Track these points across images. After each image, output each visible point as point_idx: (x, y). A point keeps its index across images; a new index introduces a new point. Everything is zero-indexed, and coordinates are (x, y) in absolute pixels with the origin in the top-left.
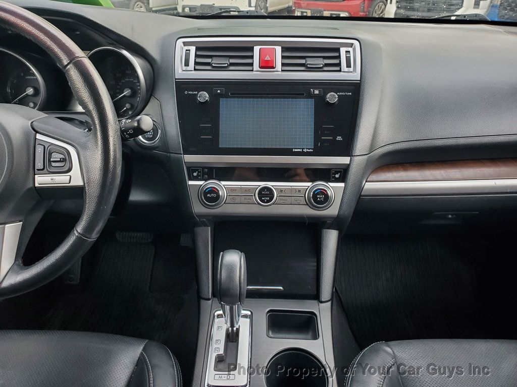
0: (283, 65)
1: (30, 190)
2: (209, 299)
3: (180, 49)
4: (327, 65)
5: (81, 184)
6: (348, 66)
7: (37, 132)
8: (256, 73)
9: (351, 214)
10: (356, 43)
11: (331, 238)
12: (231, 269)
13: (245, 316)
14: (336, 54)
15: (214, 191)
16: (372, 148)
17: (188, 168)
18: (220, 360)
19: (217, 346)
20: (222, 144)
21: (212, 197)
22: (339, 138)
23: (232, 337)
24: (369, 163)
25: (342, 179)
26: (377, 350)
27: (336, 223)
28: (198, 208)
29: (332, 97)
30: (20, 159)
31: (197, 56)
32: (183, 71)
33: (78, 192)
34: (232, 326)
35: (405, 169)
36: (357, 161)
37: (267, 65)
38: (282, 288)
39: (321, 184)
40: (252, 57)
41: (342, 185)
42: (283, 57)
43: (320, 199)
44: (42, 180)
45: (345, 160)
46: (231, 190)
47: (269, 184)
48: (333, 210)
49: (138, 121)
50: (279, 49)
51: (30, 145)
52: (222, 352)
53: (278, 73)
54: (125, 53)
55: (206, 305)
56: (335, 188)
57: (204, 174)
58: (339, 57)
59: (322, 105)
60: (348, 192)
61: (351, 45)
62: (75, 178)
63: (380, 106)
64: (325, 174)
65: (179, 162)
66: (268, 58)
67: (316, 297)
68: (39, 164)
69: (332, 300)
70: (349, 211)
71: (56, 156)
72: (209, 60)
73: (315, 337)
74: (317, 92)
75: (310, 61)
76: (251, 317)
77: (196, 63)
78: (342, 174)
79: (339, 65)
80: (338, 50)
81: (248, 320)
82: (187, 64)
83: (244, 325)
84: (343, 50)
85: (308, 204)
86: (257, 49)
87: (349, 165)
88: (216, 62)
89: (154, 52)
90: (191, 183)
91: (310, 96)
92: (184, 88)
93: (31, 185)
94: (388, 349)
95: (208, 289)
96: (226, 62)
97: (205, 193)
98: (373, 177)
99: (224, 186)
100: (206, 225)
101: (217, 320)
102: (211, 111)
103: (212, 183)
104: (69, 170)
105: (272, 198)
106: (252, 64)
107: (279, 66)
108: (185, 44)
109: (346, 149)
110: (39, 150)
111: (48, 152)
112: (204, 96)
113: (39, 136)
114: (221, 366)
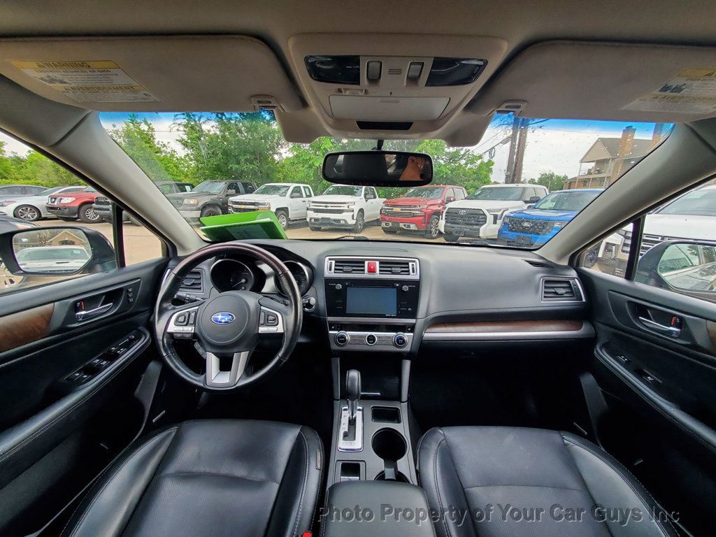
0: (380, 271)
1: (256, 334)
2: (338, 400)
3: (327, 262)
4: (402, 271)
5: (282, 331)
6: (413, 272)
7: (261, 305)
8: (366, 275)
9: (417, 351)
10: (417, 260)
11: (407, 365)
12: (353, 380)
13: (359, 410)
14: (407, 266)
15: (343, 337)
16: (427, 315)
17: (329, 324)
18: (346, 435)
19: (344, 427)
20: (348, 312)
21: (342, 340)
22: (410, 309)
23: (352, 422)
24: (426, 323)
25: (412, 331)
26: (434, 432)
27: (408, 356)
28: (334, 347)
29: (406, 288)
30: (254, 318)
31: (336, 265)
32: (329, 273)
33: (280, 336)
34: (352, 415)
35: (445, 326)
36: (419, 322)
37: (372, 271)
38: (379, 394)
39: (401, 334)
40: (364, 266)
41: (412, 334)
42: (380, 267)
43: (401, 342)
44: (262, 330)
45: (413, 321)
46: (352, 336)
47: (373, 333)
48: (407, 348)
49: (309, 300)
50: (378, 263)
51: (259, 311)
52: (347, 430)
53: (378, 275)
54: (299, 264)
55: (337, 403)
56: (407, 336)
57: (338, 327)
58: (408, 267)
59: (400, 292)
60: (415, 338)
61: (415, 261)
62: (279, 329)
63: (430, 292)
64: (403, 328)
65: (325, 321)
66: (372, 267)
67: (399, 399)
68: (262, 322)
69: (407, 401)
70: (416, 349)
71: (271, 318)
72: (342, 268)
73: (399, 421)
74: (397, 285)
75: (393, 269)
76: (363, 410)
77: (335, 269)
78: (411, 328)
79: (408, 271)
80: (408, 264)
81: (361, 412)
82: (330, 270)
83: (358, 415)
84: (410, 264)
85: (395, 345)
86: (366, 263)
87: (415, 324)
88: (345, 268)
89: (314, 264)
90: (330, 332)
91: (395, 287)
92: (328, 281)
93: (256, 332)
94: (441, 431)
95: (338, 393)
96: (350, 269)
97: (339, 338)
98: (428, 330)
99: (349, 334)
100: (337, 357)
101: (343, 412)
102: (342, 294)
103: (342, 333)
104: (277, 324)
105: (374, 341)
106: (364, 270)
107: (378, 272)
108: (330, 259)
109: (413, 315)
110: (262, 314)
111: (267, 315)
112: (339, 286)
113: (262, 308)
114: (346, 438)
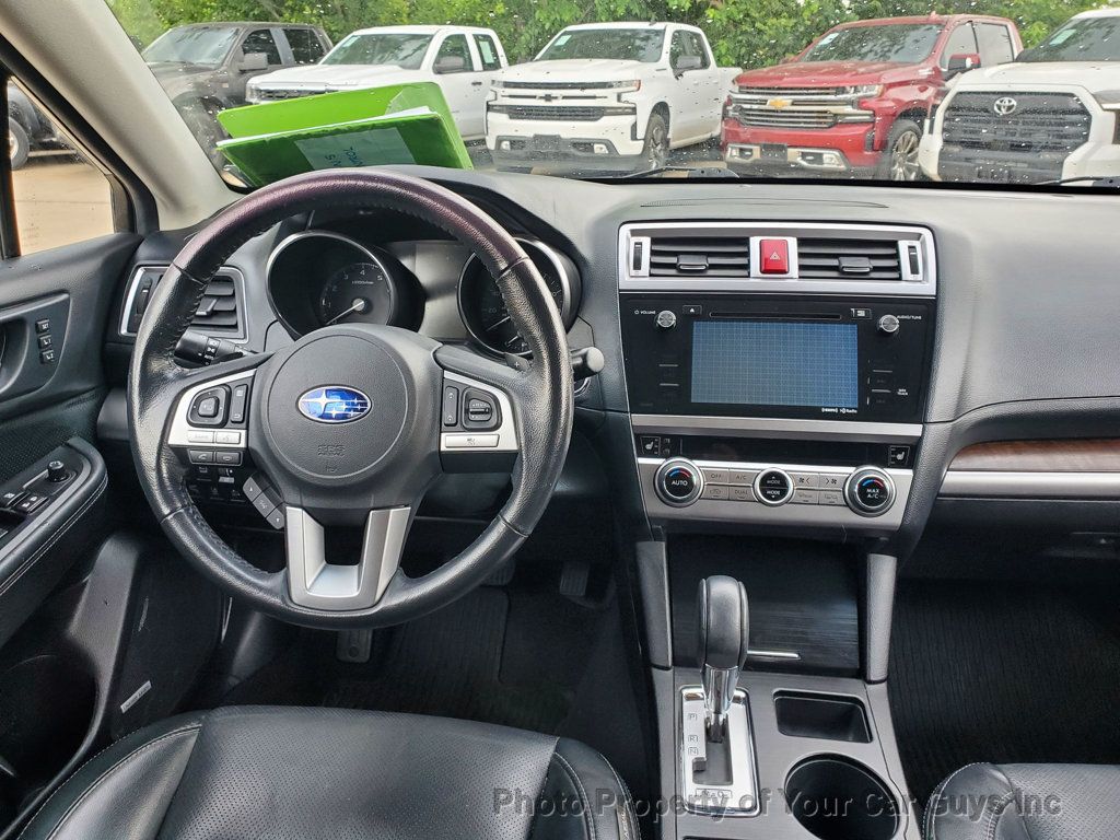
0: (802, 267)
1: (432, 455)
2: (667, 669)
3: (625, 241)
4: (876, 269)
5: (513, 446)
6: (914, 270)
7: (444, 368)
8: (756, 281)
9: (924, 523)
10: (926, 234)
11: (883, 574)
12: (724, 607)
13: (737, 700)
14: (891, 251)
15: (682, 475)
16: (959, 411)
17: (637, 436)
18: (700, 769)
19: (694, 747)
20: (695, 398)
21: (679, 485)
22: (902, 392)
23: (717, 735)
24: (955, 435)
25: (910, 462)
26: (979, 775)
27: (893, 541)
28: (653, 506)
29: (889, 323)
30: (424, 409)
31: (653, 253)
32: (632, 279)
33: (506, 461)
34: (718, 712)
35: (1017, 451)
36: (933, 433)
37: (772, 268)
38: (796, 656)
39: (871, 471)
40: (746, 254)
41: (909, 472)
42: (801, 255)
43: (871, 496)
44: (451, 441)
45: (913, 430)
46: (710, 475)
47: (780, 468)
48: (893, 517)
49: (585, 357)
50: (792, 242)
51: (438, 388)
52: (702, 754)
53: (793, 281)
54: (541, 246)
55: (663, 680)
56: (897, 479)
57: (664, 446)
58: (896, 256)
59: (871, 337)
60: (919, 484)
61: (918, 237)
62: (505, 438)
63: (971, 338)
64: (879, 453)
65: (624, 424)
66: (775, 256)
67: (861, 673)
68: (449, 417)
69: (887, 679)
70: (919, 521)
71: (476, 405)
72: (673, 260)
73: (865, 737)
74: (861, 313)
75: (846, 262)
76: (747, 701)
77: (653, 265)
78: (905, 455)
79: (897, 269)
80: (894, 244)
81: (741, 707)
82: (637, 265)
83: (735, 716)
84: (903, 246)
85: (851, 504)
86: (755, 242)
87: (920, 439)
88: (684, 261)
89: (584, 249)
90: (641, 461)
91: (850, 319)
92: (632, 302)
93: (435, 449)
94: (999, 775)
95: (665, 649)
96: (701, 262)
97: (669, 479)
98: (958, 463)
99: (699, 469)
101: (685, 703)
102: (677, 345)
103: (678, 463)
104: (497, 427)
105: (784, 493)
106: (746, 267)
107: (794, 271)
108: (634, 233)
109: (915, 410)
110: (450, 395)
111: (465, 396)
112: (668, 318)
113: (447, 375)
114: (702, 776)
